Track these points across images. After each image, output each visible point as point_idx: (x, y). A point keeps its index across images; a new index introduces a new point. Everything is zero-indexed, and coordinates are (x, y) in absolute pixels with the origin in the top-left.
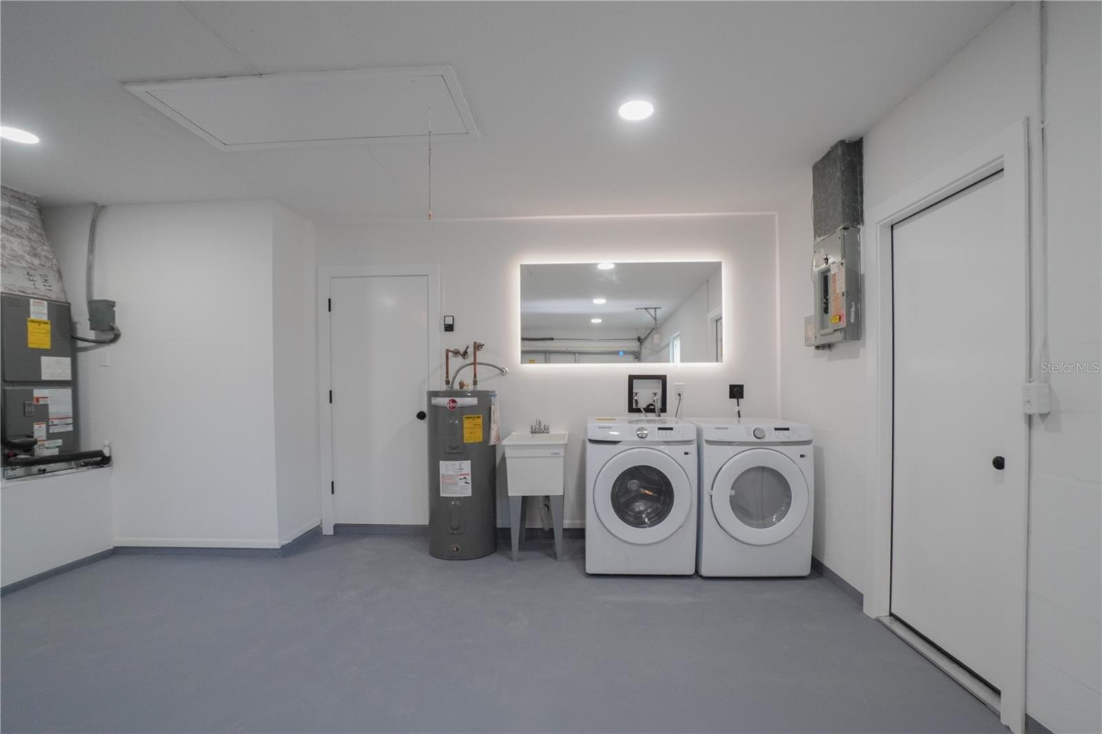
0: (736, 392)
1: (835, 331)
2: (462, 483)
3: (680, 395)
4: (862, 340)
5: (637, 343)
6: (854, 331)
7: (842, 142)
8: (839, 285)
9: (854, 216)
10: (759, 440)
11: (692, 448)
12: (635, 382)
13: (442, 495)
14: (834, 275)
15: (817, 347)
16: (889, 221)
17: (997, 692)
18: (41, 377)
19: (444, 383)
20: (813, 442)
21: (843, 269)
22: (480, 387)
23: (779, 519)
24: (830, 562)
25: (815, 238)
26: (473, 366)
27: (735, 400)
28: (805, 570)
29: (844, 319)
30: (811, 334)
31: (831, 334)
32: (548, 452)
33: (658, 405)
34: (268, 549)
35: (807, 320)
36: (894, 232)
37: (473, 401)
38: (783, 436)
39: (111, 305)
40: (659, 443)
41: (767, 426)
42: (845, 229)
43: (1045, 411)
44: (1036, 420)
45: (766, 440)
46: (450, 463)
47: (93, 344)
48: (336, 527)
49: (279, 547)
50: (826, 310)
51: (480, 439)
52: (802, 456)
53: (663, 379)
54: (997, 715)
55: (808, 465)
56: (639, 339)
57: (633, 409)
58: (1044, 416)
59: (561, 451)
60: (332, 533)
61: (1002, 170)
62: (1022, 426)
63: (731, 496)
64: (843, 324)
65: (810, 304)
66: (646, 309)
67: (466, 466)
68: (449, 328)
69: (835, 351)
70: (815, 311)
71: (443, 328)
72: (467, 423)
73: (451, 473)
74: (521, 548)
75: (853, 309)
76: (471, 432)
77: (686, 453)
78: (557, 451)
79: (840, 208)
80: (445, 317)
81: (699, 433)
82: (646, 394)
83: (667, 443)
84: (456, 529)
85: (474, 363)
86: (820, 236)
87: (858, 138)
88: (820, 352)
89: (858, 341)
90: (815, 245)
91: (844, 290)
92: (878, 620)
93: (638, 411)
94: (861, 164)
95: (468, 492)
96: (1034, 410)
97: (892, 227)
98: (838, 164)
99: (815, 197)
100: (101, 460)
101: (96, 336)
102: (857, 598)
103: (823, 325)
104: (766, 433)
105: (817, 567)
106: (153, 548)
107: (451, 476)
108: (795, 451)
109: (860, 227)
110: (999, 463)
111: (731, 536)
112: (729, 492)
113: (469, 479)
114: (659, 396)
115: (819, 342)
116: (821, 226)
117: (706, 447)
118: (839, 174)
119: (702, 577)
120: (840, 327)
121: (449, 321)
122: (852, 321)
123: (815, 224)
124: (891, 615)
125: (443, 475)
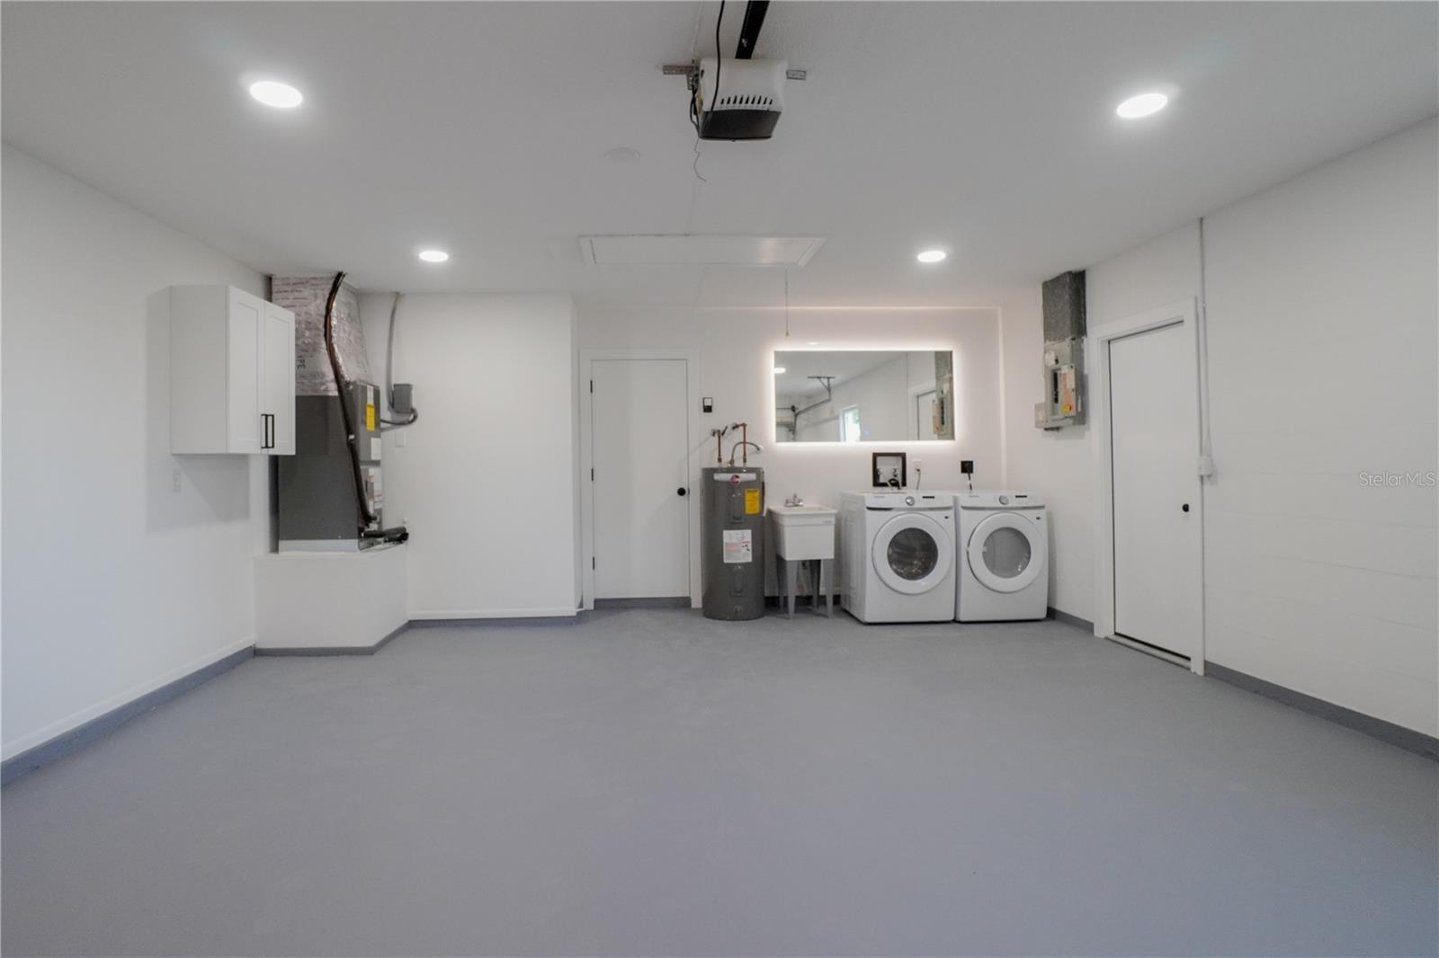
0: (967, 467)
1: (1066, 417)
2: (744, 550)
3: (918, 470)
4: (1086, 426)
5: (790, 413)
6: (1081, 418)
7: (1070, 273)
8: (1068, 382)
9: (1080, 330)
10: (1003, 506)
11: (950, 513)
12: (879, 459)
13: (725, 561)
14: (1065, 374)
15: (1046, 429)
16: (1108, 338)
17: (1188, 659)
18: (370, 457)
19: (717, 460)
20: (1046, 507)
21: (1073, 371)
22: (750, 464)
23: (1023, 568)
24: (1061, 606)
25: (1045, 341)
26: (742, 445)
27: (966, 475)
28: (1043, 614)
29: (1074, 409)
30: (1041, 416)
31: (1062, 420)
32: (821, 520)
33: (899, 479)
34: (564, 617)
35: (1038, 407)
36: (1111, 345)
37: (752, 476)
38: (1023, 503)
39: (408, 387)
40: (925, 509)
41: (1010, 495)
42: (1073, 339)
43: (1209, 473)
44: (1205, 478)
45: (1009, 505)
46: (733, 532)
47: (389, 425)
48: (597, 601)
49: (575, 614)
50: (1056, 400)
51: (757, 511)
52: (1038, 518)
53: (903, 456)
54: (1189, 669)
55: (1043, 524)
56: (793, 409)
57: (877, 483)
58: (1209, 476)
59: (833, 520)
60: (592, 608)
61: (1182, 322)
62: (1199, 482)
63: (984, 553)
64: (1073, 413)
65: (1041, 393)
66: (819, 378)
67: (747, 534)
68: (708, 409)
69: (1061, 432)
70: (1046, 398)
71: (702, 409)
72: (748, 496)
73: (734, 541)
74: (796, 611)
75: (1080, 401)
76: (751, 506)
77: (947, 517)
78: (829, 519)
79: (1068, 322)
80: (704, 399)
81: (956, 500)
82: (887, 470)
83: (931, 509)
84: (739, 592)
85: (744, 443)
86: (1050, 340)
87: (1082, 270)
88: (1049, 433)
89: (1081, 426)
90: (1045, 348)
91: (1073, 386)
92: (1107, 638)
93: (884, 485)
94: (1084, 291)
95: (749, 559)
96: (1204, 472)
97: (1109, 342)
98: (1067, 289)
99: (1044, 306)
100: (401, 536)
101: (392, 417)
102: (1088, 627)
103: (1054, 412)
104: (1010, 500)
105: (1052, 614)
106: (448, 620)
107: (735, 544)
108: (1032, 514)
109: (1084, 338)
110: (1186, 508)
111: (983, 585)
112: (982, 549)
113: (750, 547)
114: (899, 473)
115: (1048, 426)
116: (1050, 332)
117: (963, 514)
118: (1067, 297)
119: (960, 622)
120: (1070, 415)
121: (708, 403)
122: (1079, 410)
123: (1045, 331)
124: (1116, 634)
125: (727, 544)
